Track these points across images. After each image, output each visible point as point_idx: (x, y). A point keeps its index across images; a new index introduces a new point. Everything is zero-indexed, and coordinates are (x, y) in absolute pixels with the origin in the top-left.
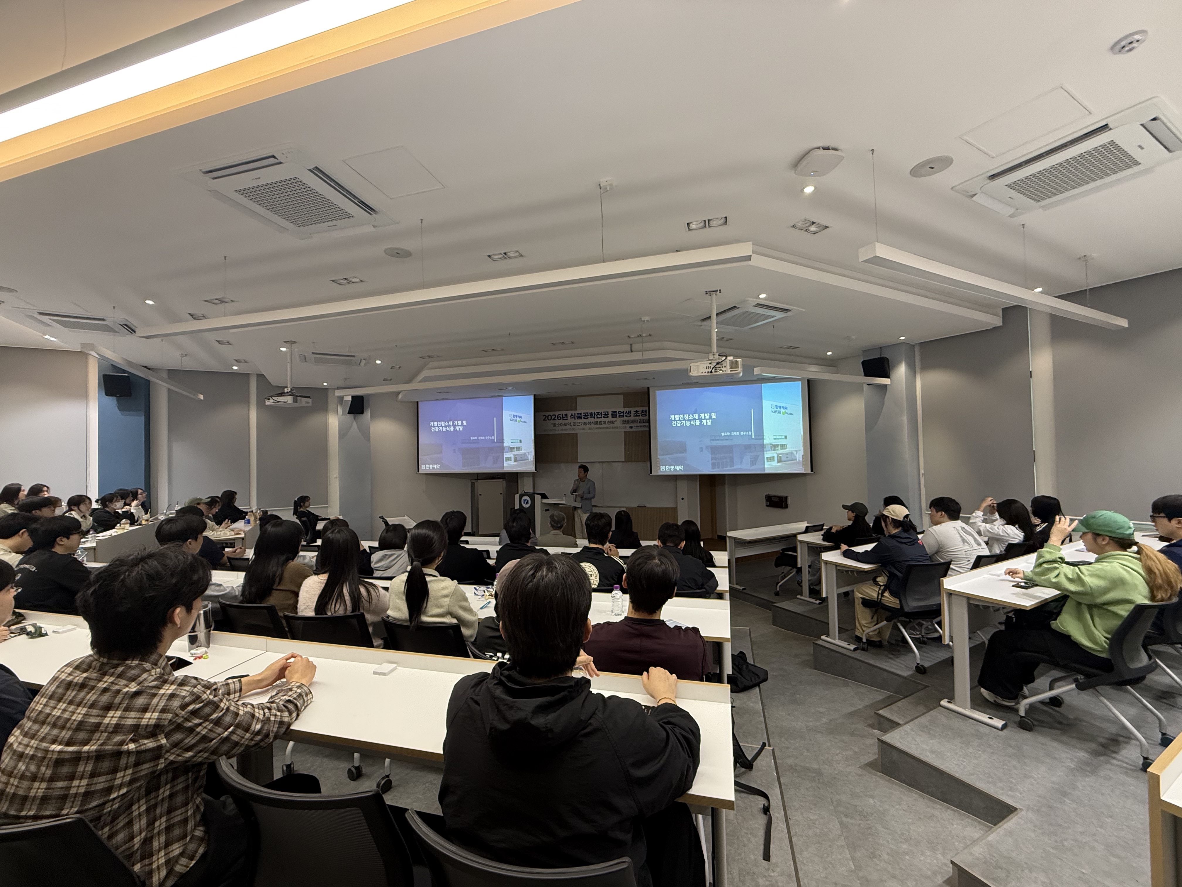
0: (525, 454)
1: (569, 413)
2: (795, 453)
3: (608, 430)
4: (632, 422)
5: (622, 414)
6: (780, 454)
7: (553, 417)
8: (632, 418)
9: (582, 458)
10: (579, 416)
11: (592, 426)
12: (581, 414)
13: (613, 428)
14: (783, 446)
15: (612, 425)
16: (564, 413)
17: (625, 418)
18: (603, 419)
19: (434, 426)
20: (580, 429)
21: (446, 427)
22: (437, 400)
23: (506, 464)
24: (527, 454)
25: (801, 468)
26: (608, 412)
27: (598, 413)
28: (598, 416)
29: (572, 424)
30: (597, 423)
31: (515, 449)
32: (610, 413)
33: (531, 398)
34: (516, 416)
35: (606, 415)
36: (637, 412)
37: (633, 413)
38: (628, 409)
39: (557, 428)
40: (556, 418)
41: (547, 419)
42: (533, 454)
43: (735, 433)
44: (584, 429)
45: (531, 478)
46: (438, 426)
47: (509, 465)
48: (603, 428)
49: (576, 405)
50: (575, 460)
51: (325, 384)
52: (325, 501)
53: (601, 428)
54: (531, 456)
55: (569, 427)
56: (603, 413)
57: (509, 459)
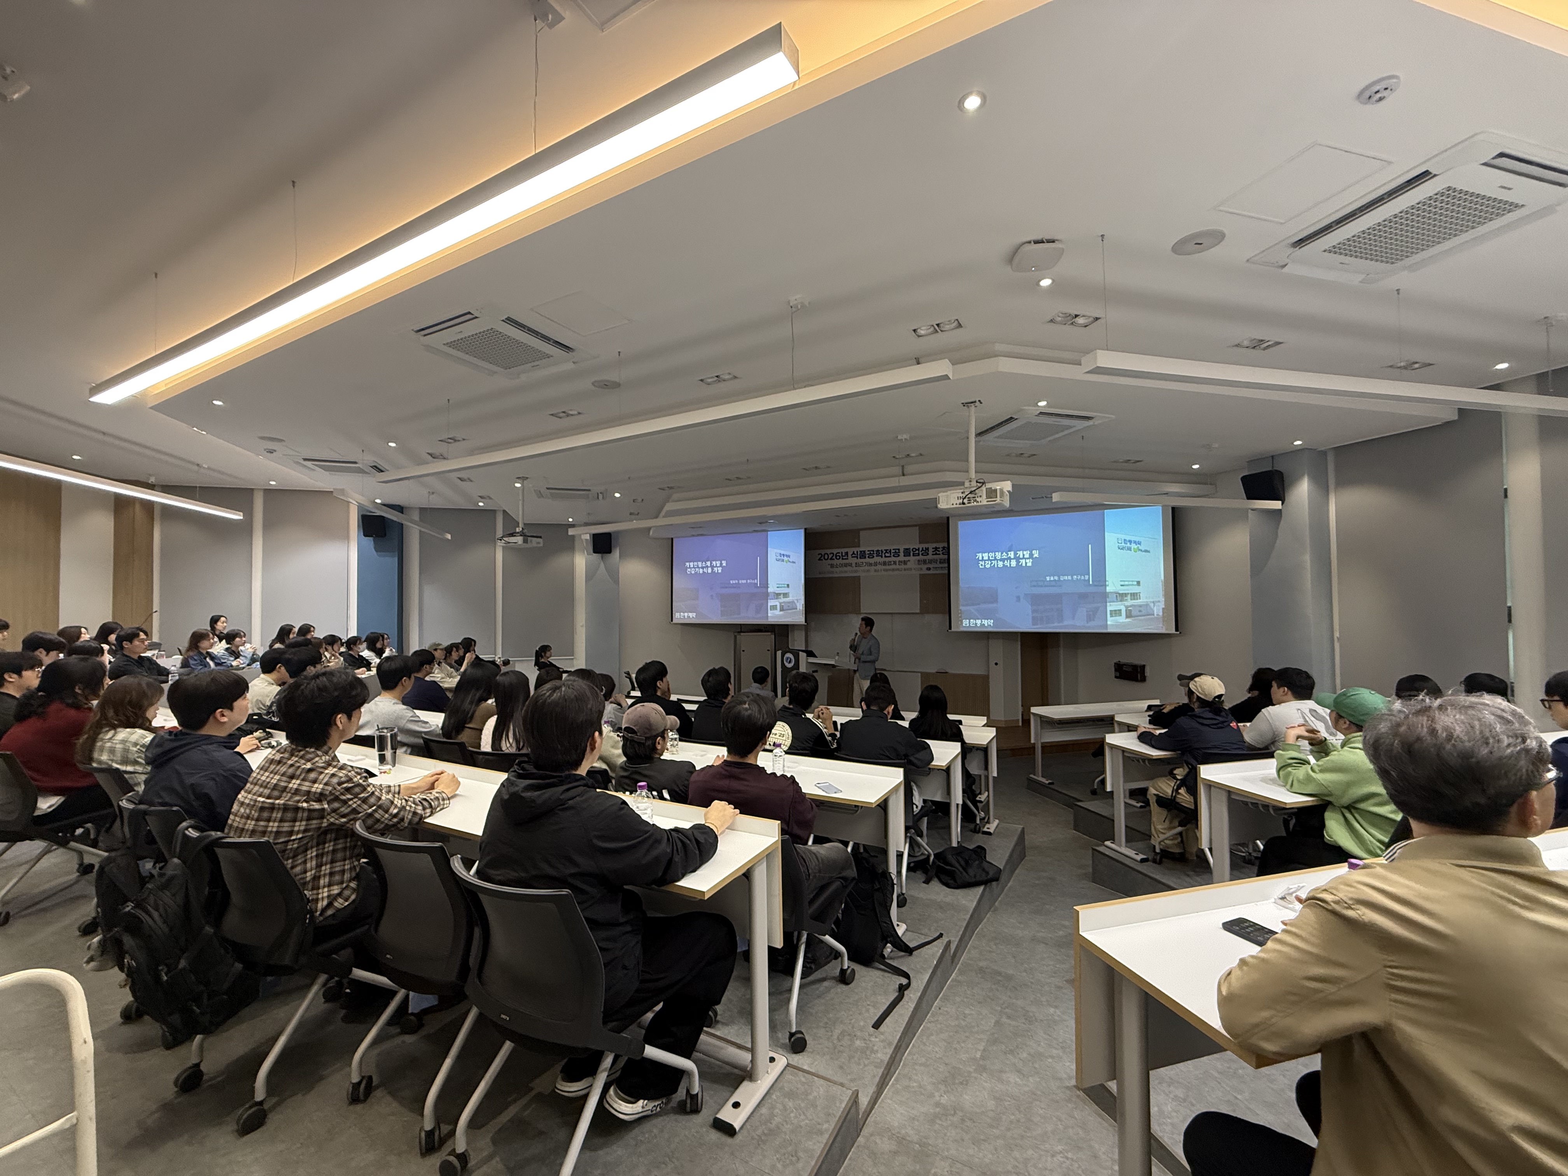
0: (793, 602)
1: (850, 551)
2: (1152, 605)
3: (896, 572)
4: (931, 562)
5: (917, 552)
6: (1130, 606)
7: (830, 556)
8: (930, 557)
9: (867, 607)
10: (863, 555)
11: (879, 567)
12: (864, 551)
13: (905, 570)
14: (1134, 596)
15: (903, 566)
16: (844, 550)
17: (921, 557)
18: (893, 559)
19: (690, 568)
20: (864, 571)
21: (703, 568)
22: (693, 536)
23: (770, 613)
24: (796, 602)
25: (1161, 625)
26: (899, 550)
27: (886, 550)
28: (887, 555)
29: (854, 565)
30: (885, 564)
31: (782, 596)
32: (902, 551)
33: (802, 533)
34: (784, 555)
35: (897, 554)
36: (936, 549)
37: (931, 550)
38: (925, 546)
39: (835, 569)
40: (834, 557)
41: (822, 558)
42: (803, 602)
43: (1066, 578)
44: (868, 571)
45: (803, 633)
46: (694, 567)
47: (775, 615)
48: (893, 570)
49: (859, 540)
50: (857, 611)
51: (570, 520)
52: (570, 652)
53: (890, 570)
54: (801, 605)
55: (849, 568)
56: (892, 551)
57: (774, 608)
